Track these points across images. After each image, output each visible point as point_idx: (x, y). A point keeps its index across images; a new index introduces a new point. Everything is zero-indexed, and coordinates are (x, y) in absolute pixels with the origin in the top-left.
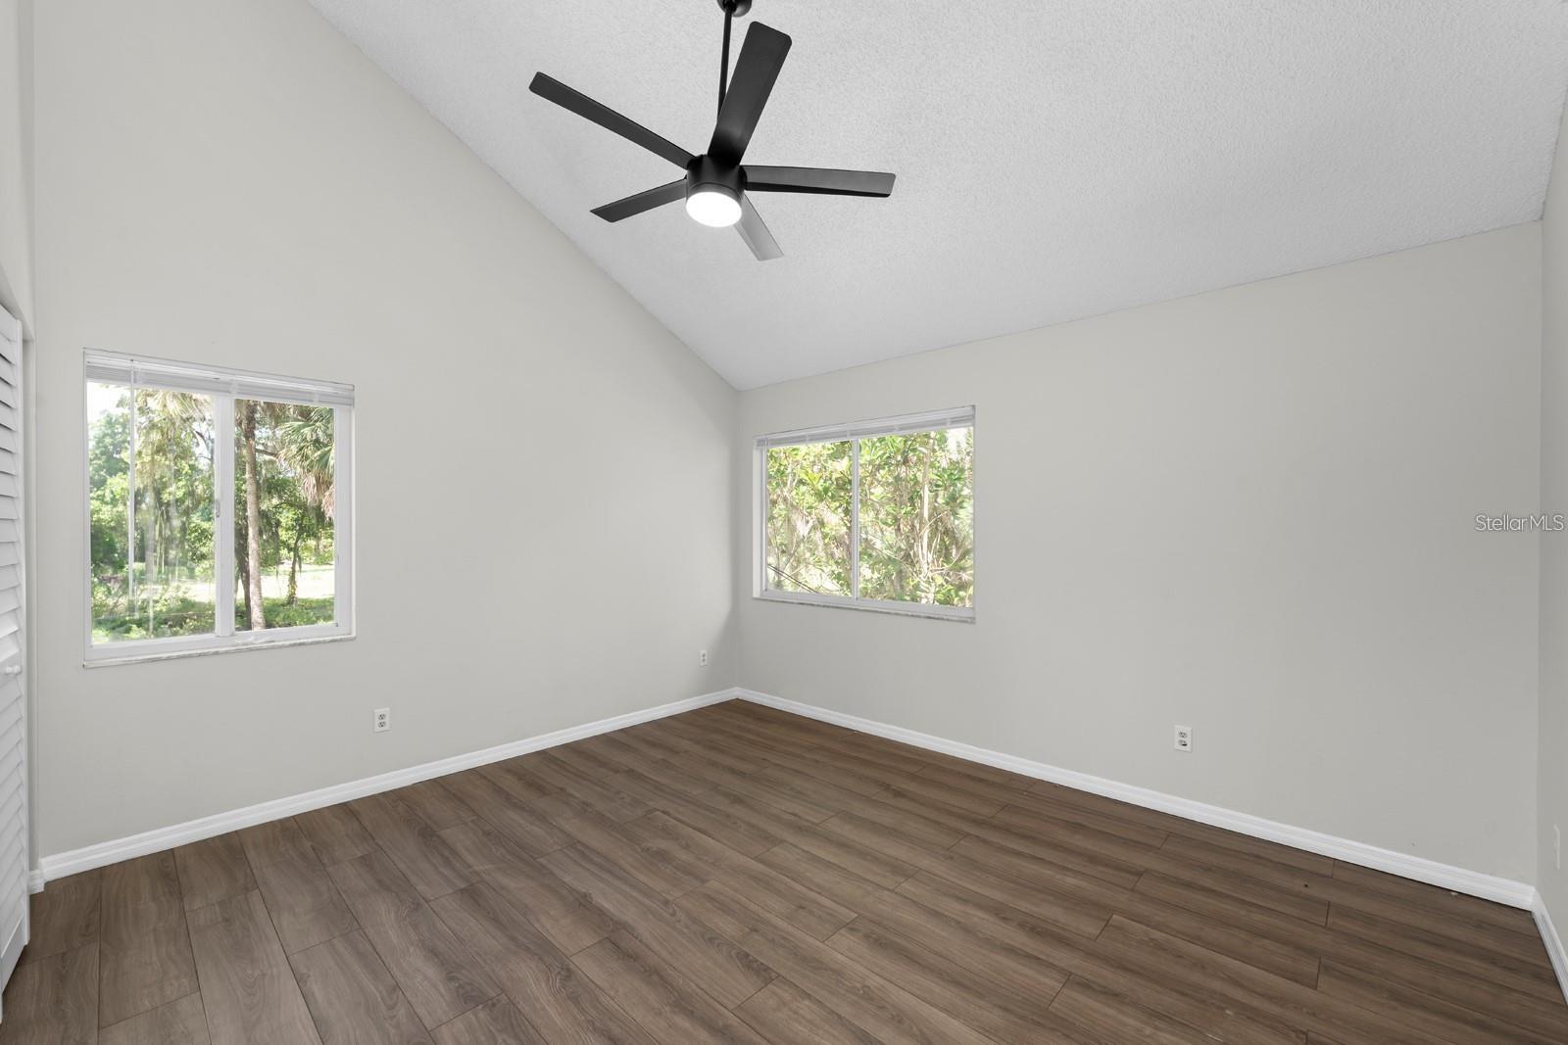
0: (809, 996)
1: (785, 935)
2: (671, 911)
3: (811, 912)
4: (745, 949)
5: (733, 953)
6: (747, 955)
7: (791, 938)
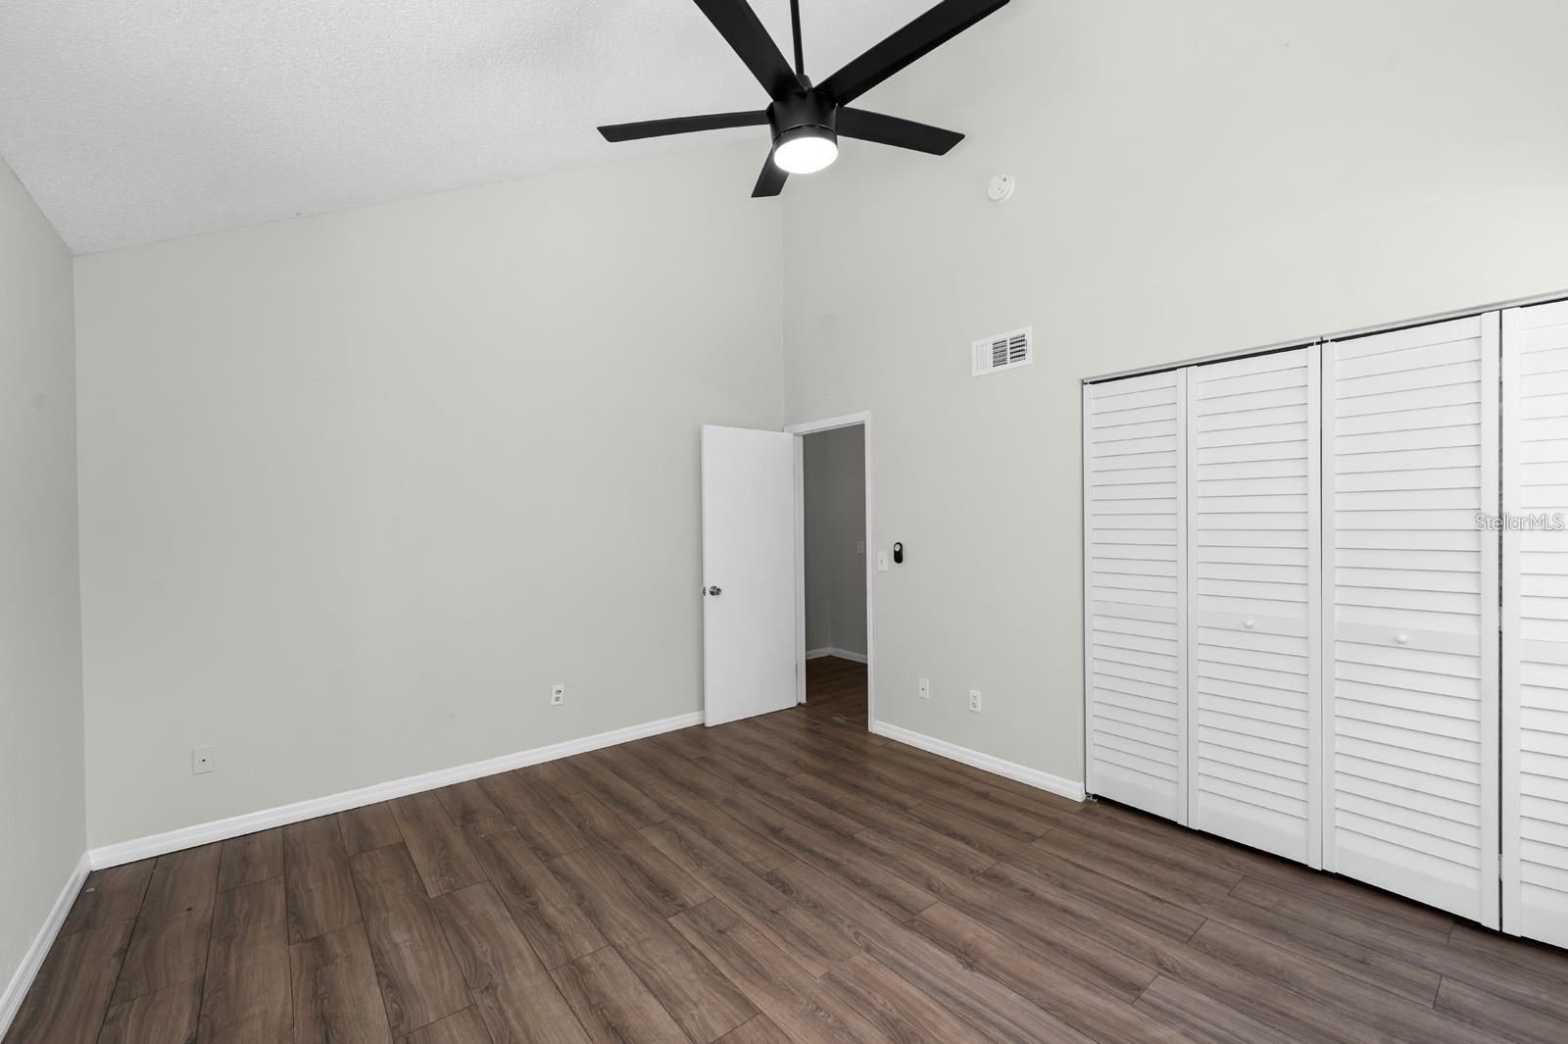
0: (743, 863)
1: (746, 905)
2: (860, 938)
3: (713, 925)
4: (785, 897)
5: (795, 894)
6: (783, 892)
7: (743, 903)
